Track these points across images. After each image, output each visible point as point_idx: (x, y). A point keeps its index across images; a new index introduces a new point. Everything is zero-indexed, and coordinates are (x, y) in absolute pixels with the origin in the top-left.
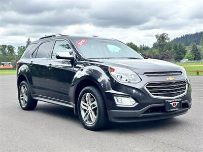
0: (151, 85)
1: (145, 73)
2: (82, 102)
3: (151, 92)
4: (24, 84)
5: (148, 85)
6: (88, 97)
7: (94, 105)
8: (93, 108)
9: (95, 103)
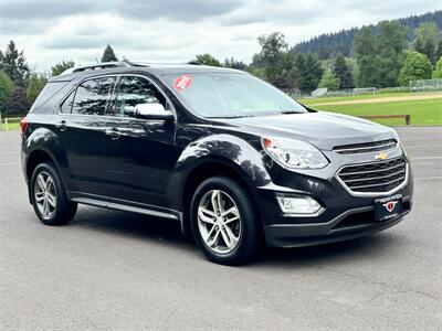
0: (347, 171)
1: (335, 148)
2: (201, 210)
3: (348, 185)
4: (44, 169)
5: (343, 171)
6: (216, 198)
7: (231, 215)
8: (228, 221)
9: (234, 210)
